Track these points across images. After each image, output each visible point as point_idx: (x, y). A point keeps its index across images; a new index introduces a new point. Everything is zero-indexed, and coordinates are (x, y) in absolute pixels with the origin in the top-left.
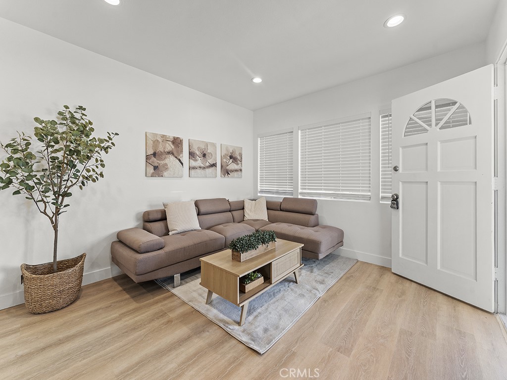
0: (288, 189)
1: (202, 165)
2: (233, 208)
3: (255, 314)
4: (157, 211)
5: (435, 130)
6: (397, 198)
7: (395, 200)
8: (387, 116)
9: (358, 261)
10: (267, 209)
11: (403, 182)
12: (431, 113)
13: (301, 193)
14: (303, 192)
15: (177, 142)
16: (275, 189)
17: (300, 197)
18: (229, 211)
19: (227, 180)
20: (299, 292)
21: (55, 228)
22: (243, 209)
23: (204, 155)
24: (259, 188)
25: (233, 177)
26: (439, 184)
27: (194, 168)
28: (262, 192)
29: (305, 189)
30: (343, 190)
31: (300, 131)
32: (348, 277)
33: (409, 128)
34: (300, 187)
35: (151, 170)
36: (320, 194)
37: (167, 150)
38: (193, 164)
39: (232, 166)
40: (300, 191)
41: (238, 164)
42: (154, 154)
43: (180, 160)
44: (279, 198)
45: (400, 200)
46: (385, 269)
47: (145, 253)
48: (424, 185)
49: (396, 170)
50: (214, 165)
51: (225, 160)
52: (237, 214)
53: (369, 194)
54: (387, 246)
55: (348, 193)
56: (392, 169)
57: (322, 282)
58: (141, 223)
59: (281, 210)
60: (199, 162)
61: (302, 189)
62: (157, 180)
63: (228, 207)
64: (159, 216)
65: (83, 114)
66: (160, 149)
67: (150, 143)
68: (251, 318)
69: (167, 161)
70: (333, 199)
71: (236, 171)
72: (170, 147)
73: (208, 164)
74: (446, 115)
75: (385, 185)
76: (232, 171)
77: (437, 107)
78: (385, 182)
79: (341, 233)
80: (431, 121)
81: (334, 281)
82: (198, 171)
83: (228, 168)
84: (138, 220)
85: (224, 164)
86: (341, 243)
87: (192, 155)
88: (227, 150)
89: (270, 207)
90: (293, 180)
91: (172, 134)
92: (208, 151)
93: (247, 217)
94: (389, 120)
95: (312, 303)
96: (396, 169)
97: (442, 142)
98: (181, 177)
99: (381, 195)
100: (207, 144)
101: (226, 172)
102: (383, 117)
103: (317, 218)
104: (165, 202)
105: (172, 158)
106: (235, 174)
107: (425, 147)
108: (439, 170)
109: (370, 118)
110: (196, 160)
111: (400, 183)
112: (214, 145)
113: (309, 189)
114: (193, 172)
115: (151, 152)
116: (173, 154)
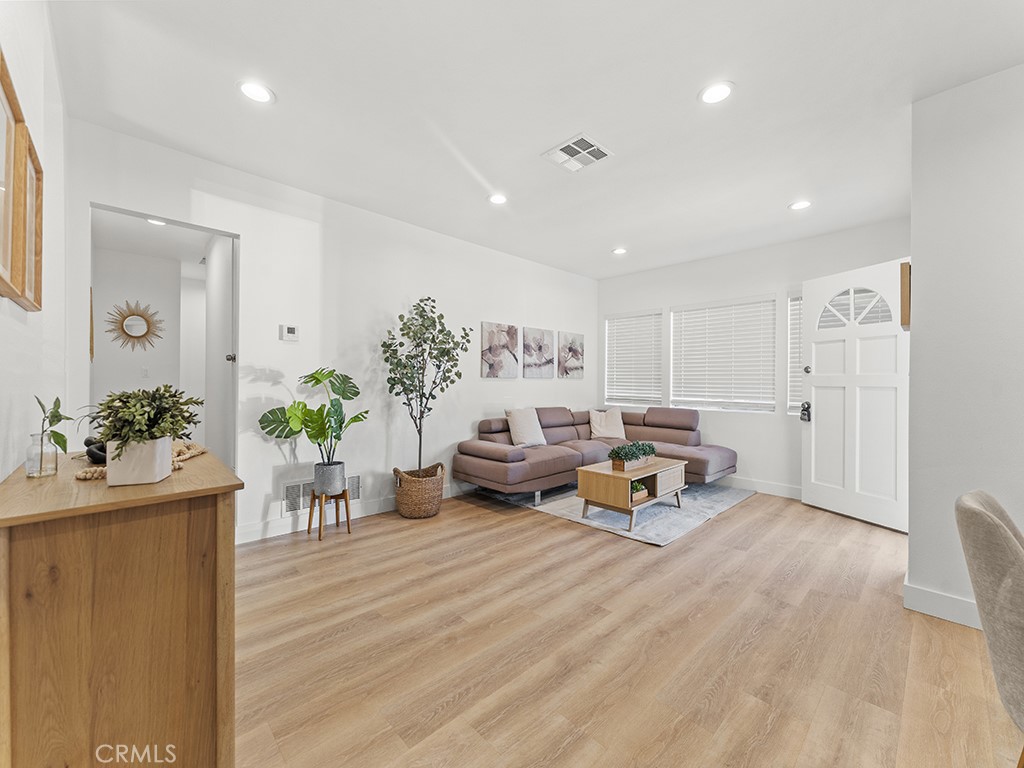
0: (653, 395)
1: (538, 362)
2: (576, 422)
3: (641, 526)
4: (498, 420)
5: (853, 324)
6: (809, 407)
7: (806, 410)
8: (797, 299)
9: (756, 493)
10: (624, 424)
11: (816, 387)
12: (849, 299)
13: (673, 402)
14: (676, 399)
15: (511, 332)
16: (632, 394)
17: (671, 407)
18: (573, 425)
19: (566, 382)
20: (684, 514)
21: (420, 432)
22: (589, 423)
23: (540, 348)
24: (606, 394)
25: (573, 378)
26: (858, 389)
27: (529, 366)
28: (610, 399)
29: (680, 396)
30: (736, 397)
31: (672, 314)
32: (743, 506)
33: (824, 322)
34: (671, 392)
35: (486, 369)
36: (701, 403)
37: (501, 344)
38: (529, 360)
39: (572, 362)
40: (672, 398)
41: (578, 359)
42: (490, 349)
43: (514, 355)
44: (641, 409)
45: (813, 410)
46: (791, 501)
47: (513, 462)
48: (842, 391)
49: (808, 372)
50: (550, 361)
51: (563, 354)
52: (582, 429)
53: (773, 402)
54: (796, 471)
55: (748, 401)
56: (802, 369)
57: (711, 508)
58: (477, 433)
59: (645, 425)
60: (534, 359)
61: (675, 396)
62: (492, 381)
63: (570, 419)
64: (500, 426)
65: (433, 307)
66: (496, 342)
67: (486, 335)
68: (638, 528)
69: (501, 357)
70: (721, 410)
71: (576, 368)
72: (504, 339)
73: (544, 360)
74: (869, 302)
75: (794, 391)
76: (571, 369)
77: (856, 292)
78: (794, 386)
79: (734, 456)
80: (849, 309)
81: (726, 508)
82: (534, 369)
83: (566, 364)
84: (473, 431)
85: (561, 359)
86: (732, 468)
87: (526, 347)
88: (566, 339)
89: (628, 420)
90: (661, 381)
91: (506, 323)
92: (545, 342)
93: (596, 433)
94: (800, 304)
95: (702, 522)
96: (807, 370)
97: (862, 339)
98: (516, 377)
99: (789, 404)
100: (543, 333)
101: (565, 371)
102: (793, 300)
103: (699, 435)
104: (507, 409)
105: (506, 352)
106: (575, 372)
107: (841, 344)
108: (858, 373)
109: (774, 301)
110: (531, 355)
111: (813, 388)
112: (550, 333)
113: (685, 396)
114: (527, 370)
115: (486, 347)
116: (508, 348)
